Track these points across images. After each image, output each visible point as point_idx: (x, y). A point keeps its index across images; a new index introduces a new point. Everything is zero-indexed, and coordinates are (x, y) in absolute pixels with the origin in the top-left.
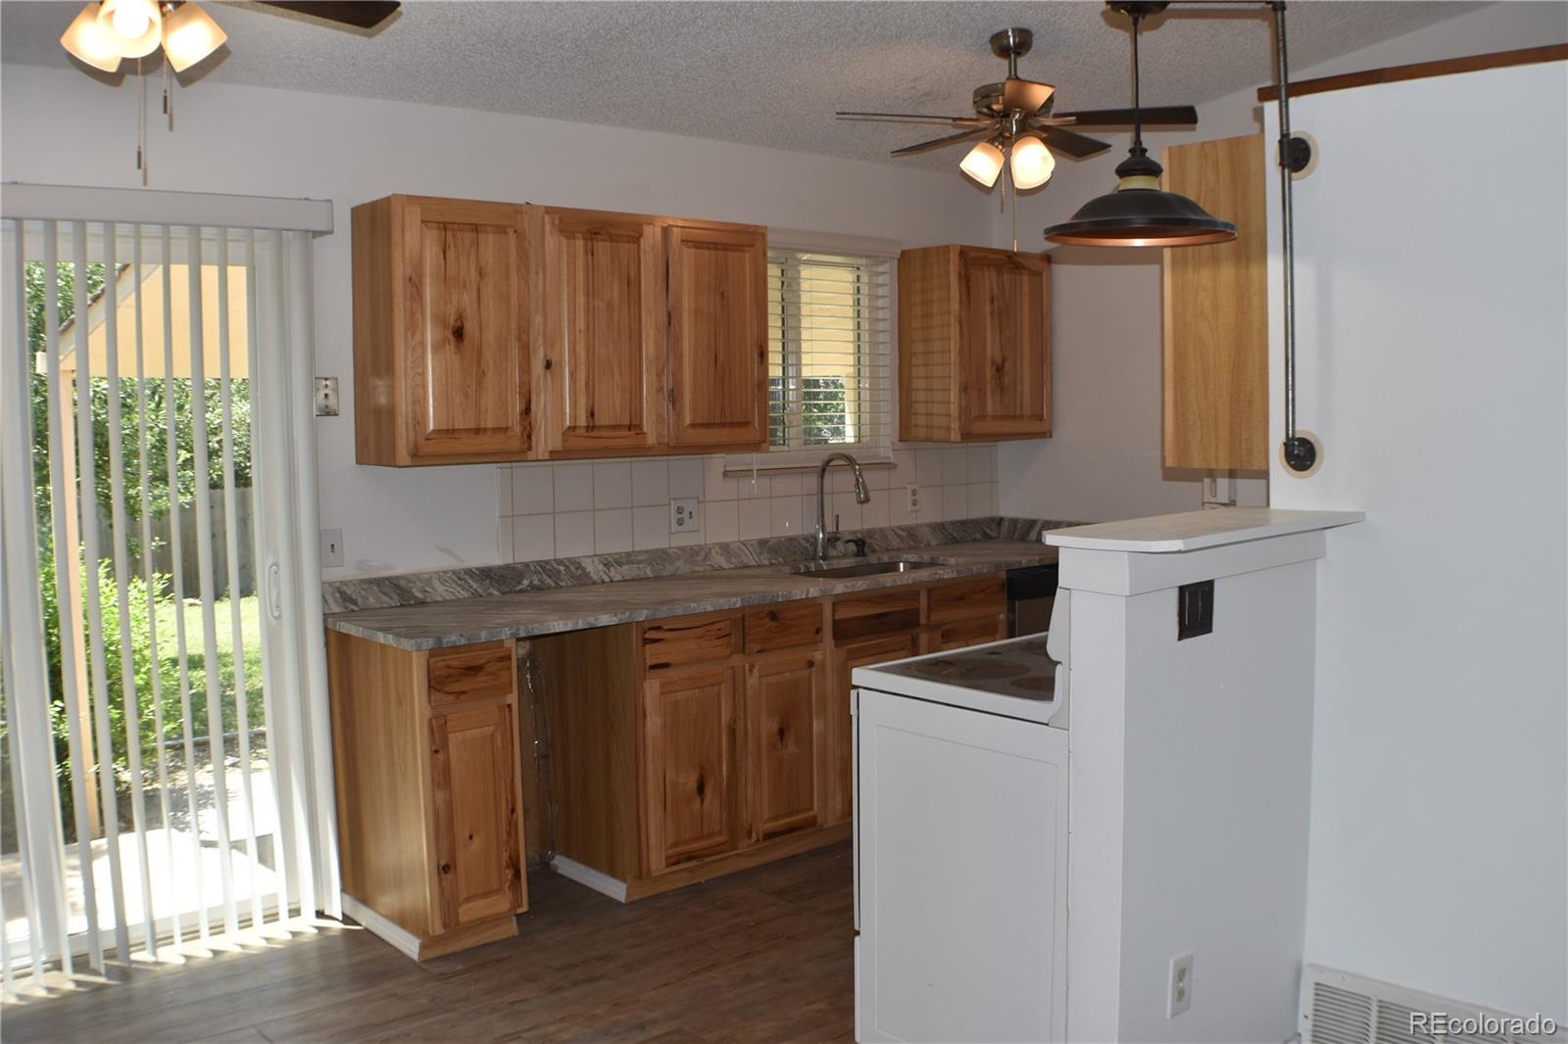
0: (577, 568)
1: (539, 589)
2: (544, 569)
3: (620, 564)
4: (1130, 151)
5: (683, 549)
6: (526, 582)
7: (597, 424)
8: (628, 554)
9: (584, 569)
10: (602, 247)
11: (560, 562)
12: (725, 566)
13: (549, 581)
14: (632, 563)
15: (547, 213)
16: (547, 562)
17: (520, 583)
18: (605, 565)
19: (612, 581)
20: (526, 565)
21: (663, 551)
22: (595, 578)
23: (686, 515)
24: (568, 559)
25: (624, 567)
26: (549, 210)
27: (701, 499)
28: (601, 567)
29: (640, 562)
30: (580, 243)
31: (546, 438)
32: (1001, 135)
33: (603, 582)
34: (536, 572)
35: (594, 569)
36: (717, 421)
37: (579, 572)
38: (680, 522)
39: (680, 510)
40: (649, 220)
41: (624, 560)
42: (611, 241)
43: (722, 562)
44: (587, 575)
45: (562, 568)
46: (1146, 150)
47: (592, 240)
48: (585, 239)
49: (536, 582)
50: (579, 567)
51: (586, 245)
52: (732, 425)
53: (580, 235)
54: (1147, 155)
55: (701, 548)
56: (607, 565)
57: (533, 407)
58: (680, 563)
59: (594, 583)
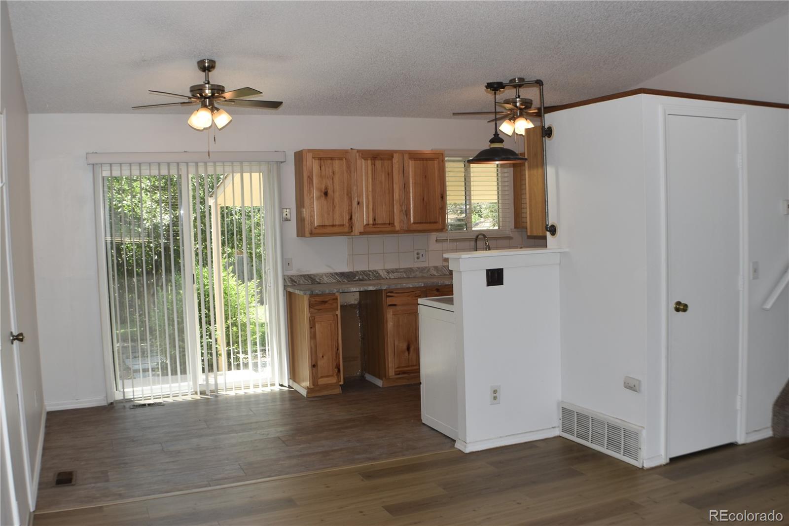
0: (376, 274)
1: (360, 280)
2: (364, 273)
3: (393, 272)
4: (494, 135)
5: (419, 268)
6: (357, 278)
7: (377, 223)
8: (397, 269)
9: (379, 274)
10: (378, 163)
11: (370, 271)
12: (436, 274)
13: (365, 278)
14: (398, 272)
15: (358, 152)
16: (365, 271)
17: (355, 278)
18: (387, 273)
19: (390, 278)
20: (357, 272)
21: (411, 268)
22: (384, 277)
23: (420, 256)
24: (373, 270)
25: (395, 274)
26: (358, 151)
27: (427, 250)
28: (386, 273)
29: (401, 272)
30: (369, 162)
31: (358, 227)
33: (387, 278)
34: (361, 274)
35: (383, 274)
36: (424, 221)
37: (377, 275)
38: (418, 258)
39: (418, 254)
40: (396, 152)
41: (395, 271)
42: (381, 160)
43: (435, 273)
44: (381, 276)
45: (371, 273)
46: (499, 135)
47: (374, 160)
48: (371, 160)
49: (361, 278)
50: (377, 273)
51: (372, 162)
52: (430, 223)
53: (369, 159)
54: (499, 136)
55: (426, 267)
56: (388, 273)
57: (353, 217)
58: (417, 273)
59: (383, 279)
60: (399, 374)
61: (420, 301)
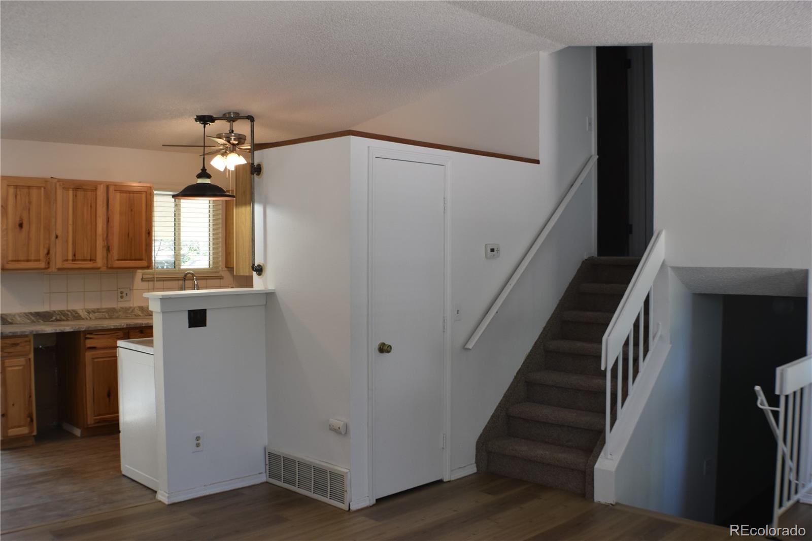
0: (76, 313)
1: (57, 320)
2: (62, 313)
3: (95, 313)
4: (201, 170)
5: (122, 308)
6: (54, 318)
7: (77, 258)
8: (98, 309)
9: (79, 314)
10: (80, 194)
11: (69, 311)
12: (141, 315)
13: (63, 318)
14: (100, 312)
15: (58, 181)
16: (63, 311)
17: (51, 318)
18: (88, 313)
19: (91, 319)
20: (54, 312)
21: (114, 309)
22: (83, 317)
23: (124, 295)
24: (73, 310)
25: (96, 314)
26: (59, 180)
27: (132, 289)
28: (86, 313)
29: (103, 312)
30: (71, 192)
31: (56, 263)
32: (226, 152)
33: (87, 319)
34: (58, 314)
35: (83, 314)
36: (129, 258)
37: (77, 315)
38: (122, 297)
39: (122, 293)
40: (100, 183)
41: (96, 311)
42: (84, 191)
43: (140, 313)
44: (80, 316)
45: (69, 313)
46: (206, 170)
47: (76, 191)
48: (73, 190)
49: (58, 318)
50: (77, 313)
51: (73, 193)
52: (135, 260)
53: (71, 189)
54: (207, 171)
55: (130, 308)
56: (89, 313)
57: (51, 252)
58: (120, 313)
59: (83, 319)
60: (98, 422)
61: (120, 343)
